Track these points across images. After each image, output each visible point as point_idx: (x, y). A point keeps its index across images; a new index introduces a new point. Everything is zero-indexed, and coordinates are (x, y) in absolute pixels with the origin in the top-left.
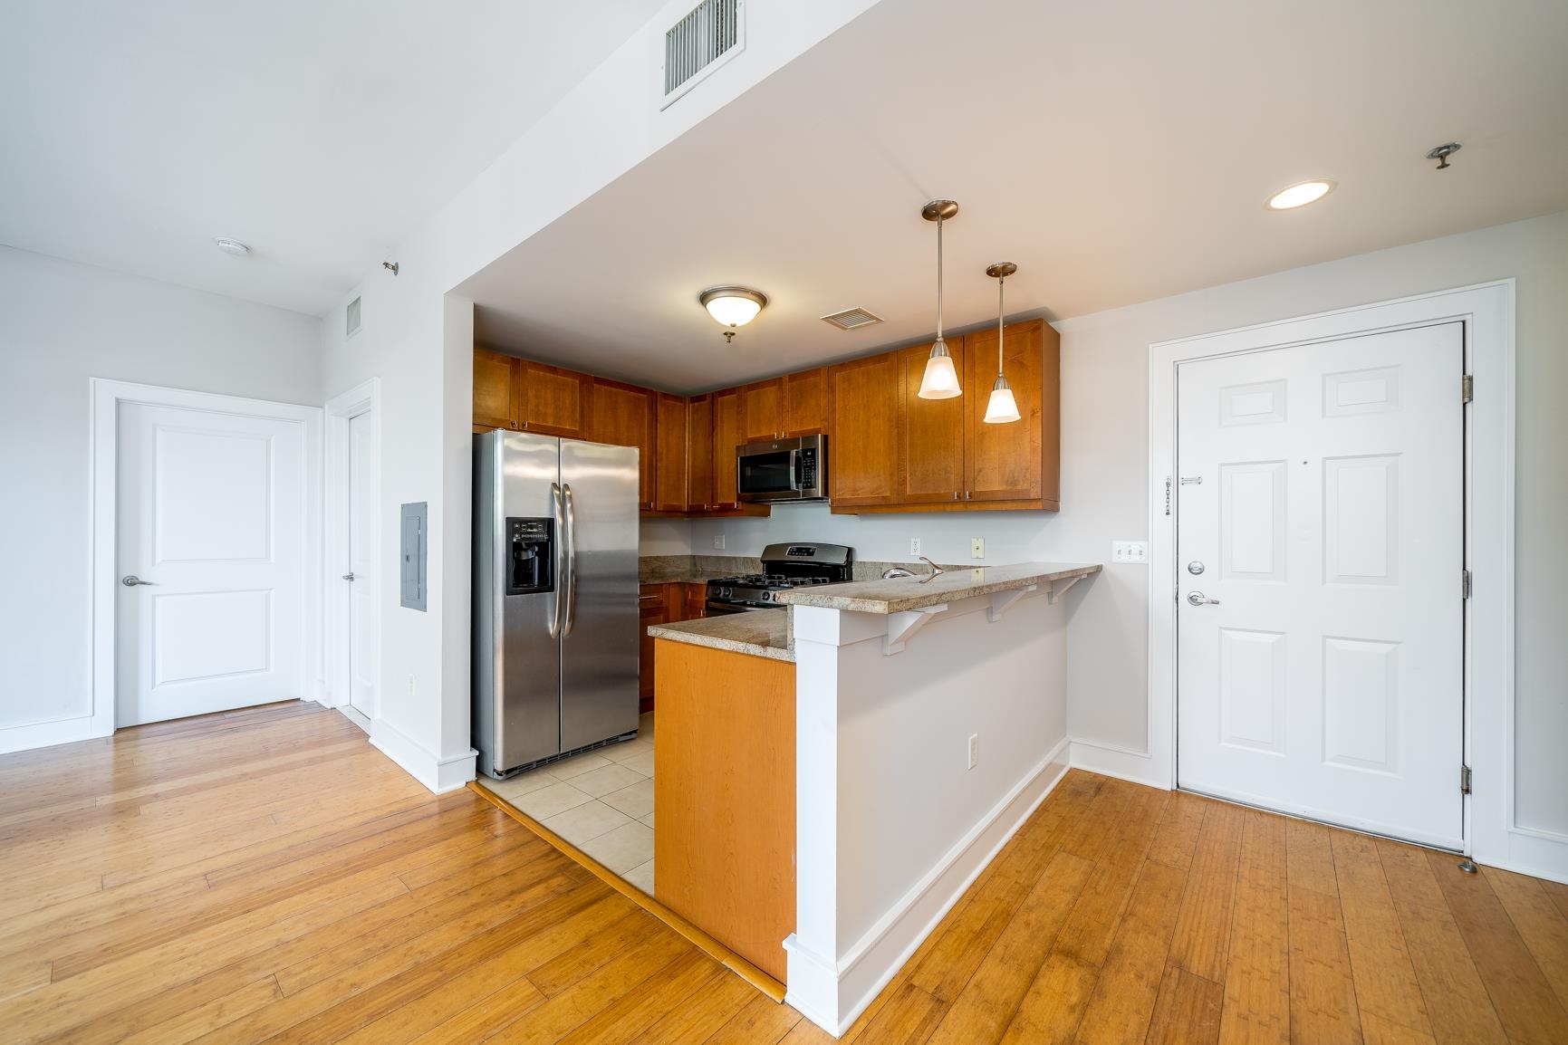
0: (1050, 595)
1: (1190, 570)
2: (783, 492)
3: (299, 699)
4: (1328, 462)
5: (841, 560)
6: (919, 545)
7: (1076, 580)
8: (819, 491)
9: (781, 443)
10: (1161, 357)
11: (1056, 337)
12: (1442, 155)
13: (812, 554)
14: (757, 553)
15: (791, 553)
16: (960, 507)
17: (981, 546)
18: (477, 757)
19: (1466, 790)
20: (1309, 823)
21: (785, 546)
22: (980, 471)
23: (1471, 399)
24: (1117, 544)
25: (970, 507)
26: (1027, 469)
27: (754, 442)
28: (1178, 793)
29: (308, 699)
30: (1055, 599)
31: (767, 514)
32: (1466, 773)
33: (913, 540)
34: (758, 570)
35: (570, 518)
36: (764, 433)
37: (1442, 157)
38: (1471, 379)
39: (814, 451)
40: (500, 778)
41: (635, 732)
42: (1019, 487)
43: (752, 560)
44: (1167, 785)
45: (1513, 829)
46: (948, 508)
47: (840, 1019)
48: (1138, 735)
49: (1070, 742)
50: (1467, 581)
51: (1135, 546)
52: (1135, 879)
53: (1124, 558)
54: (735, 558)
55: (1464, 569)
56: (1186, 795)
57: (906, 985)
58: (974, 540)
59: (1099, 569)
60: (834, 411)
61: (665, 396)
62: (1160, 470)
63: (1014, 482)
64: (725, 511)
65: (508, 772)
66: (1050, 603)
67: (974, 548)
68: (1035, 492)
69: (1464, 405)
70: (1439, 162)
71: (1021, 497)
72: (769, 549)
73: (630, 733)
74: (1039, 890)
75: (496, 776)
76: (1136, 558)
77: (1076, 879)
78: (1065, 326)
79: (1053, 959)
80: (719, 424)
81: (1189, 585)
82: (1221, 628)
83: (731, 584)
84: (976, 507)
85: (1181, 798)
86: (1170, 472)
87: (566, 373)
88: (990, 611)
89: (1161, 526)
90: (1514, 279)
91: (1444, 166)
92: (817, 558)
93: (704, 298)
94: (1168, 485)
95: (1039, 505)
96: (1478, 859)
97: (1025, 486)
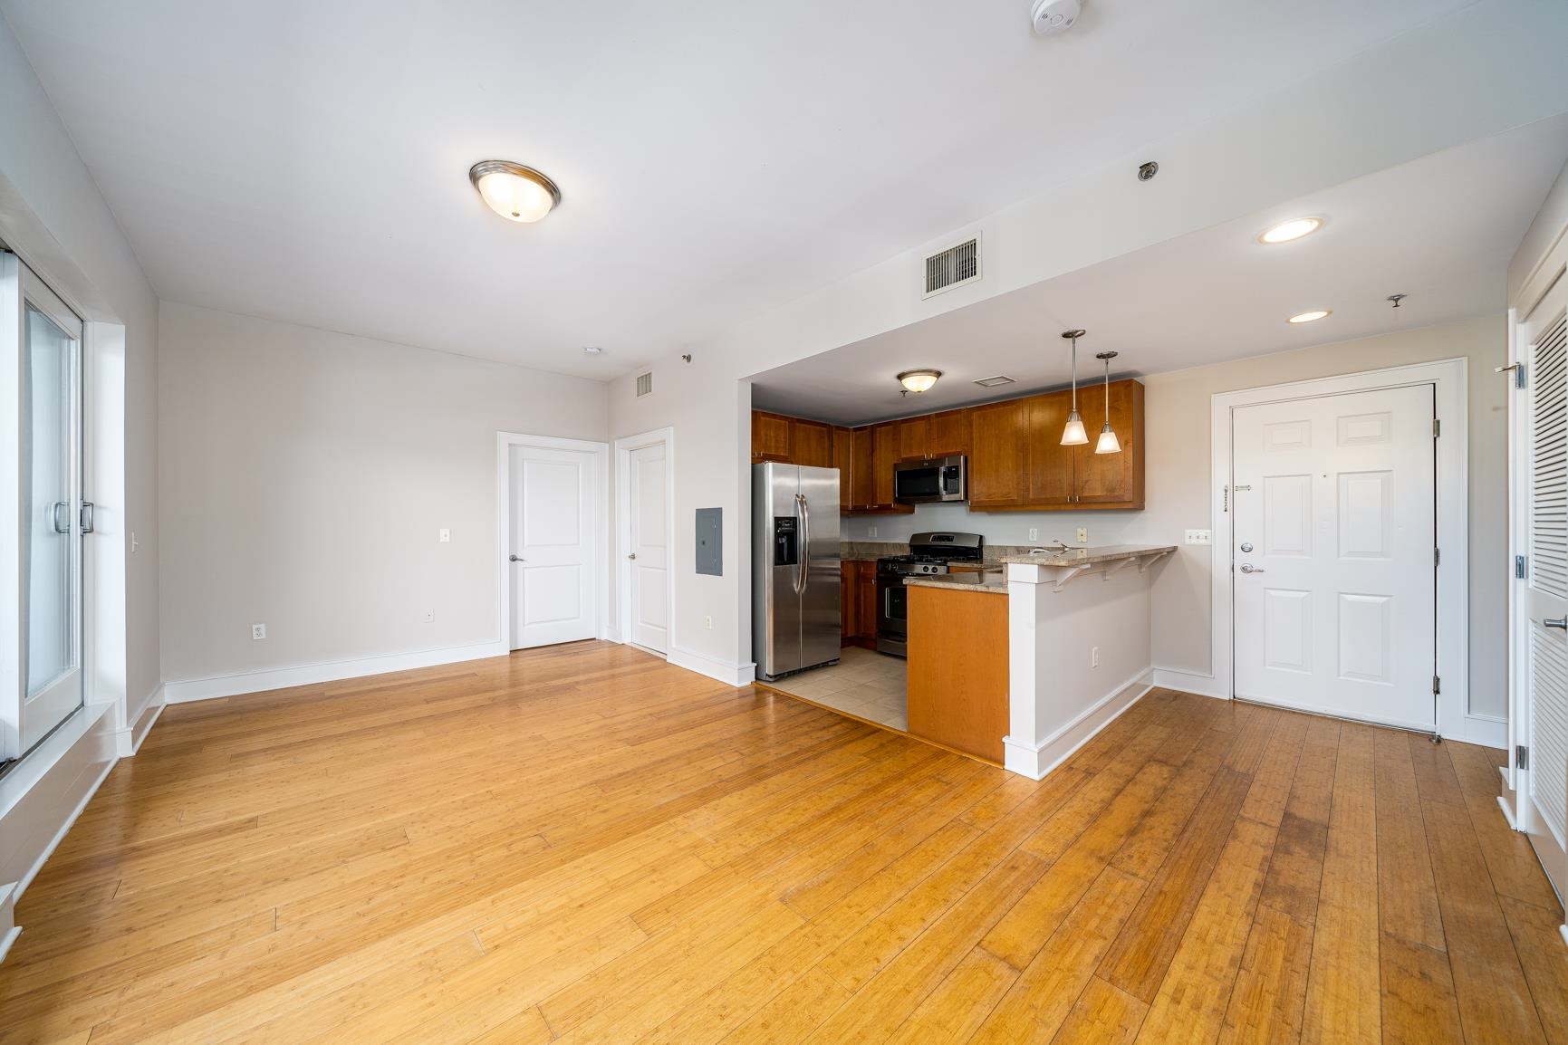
0: (1140, 566)
1: (1242, 549)
2: (932, 497)
3: (594, 639)
4: (1341, 476)
5: (976, 545)
6: (1035, 534)
7: (1159, 556)
8: (961, 495)
9: (930, 461)
10: (1220, 403)
11: (1142, 388)
12: (1396, 299)
13: (952, 540)
14: (905, 540)
15: (934, 539)
16: (1071, 507)
17: (1085, 533)
18: (756, 667)
19: (1437, 692)
20: (1329, 719)
21: (928, 535)
22: (1087, 482)
23: (1439, 435)
24: (1188, 532)
25: (1080, 507)
26: (1122, 481)
27: (905, 461)
28: (1235, 702)
29: (603, 639)
30: (1143, 569)
31: (912, 512)
32: (1437, 681)
33: (1031, 530)
34: (907, 552)
35: (806, 515)
36: (915, 454)
37: (1396, 300)
38: (1438, 422)
39: (957, 468)
40: (771, 680)
41: (838, 659)
42: (1116, 494)
43: (901, 546)
44: (1226, 696)
45: (1468, 716)
46: (1063, 507)
47: (1039, 773)
48: (1204, 661)
49: (1154, 669)
50: (1437, 554)
51: (1202, 533)
52: (1202, 737)
53: (1194, 541)
54: (886, 544)
55: (1435, 546)
56: (1239, 703)
57: (1069, 767)
58: (1079, 530)
59: (1175, 549)
60: (972, 439)
61: (838, 427)
62: (1220, 478)
63: (1113, 490)
64: (884, 510)
65: (775, 676)
66: (1141, 572)
67: (1079, 535)
68: (1128, 496)
69: (1435, 439)
70: (1393, 303)
71: (1117, 500)
72: (915, 537)
73: (835, 660)
74: (1139, 738)
75: (768, 679)
76: (1202, 541)
77: (1163, 735)
78: (1150, 381)
79: (1151, 763)
80: (878, 447)
81: (1242, 559)
82: (1265, 588)
83: (895, 561)
84: (1083, 507)
85: (1237, 705)
86: (1227, 482)
87: (782, 418)
88: (1104, 573)
89: (1221, 519)
90: (1465, 359)
91: (1397, 306)
92: (957, 543)
93: (900, 377)
94: (1226, 491)
95: (1131, 506)
96: (1444, 736)
97: (1121, 493)
